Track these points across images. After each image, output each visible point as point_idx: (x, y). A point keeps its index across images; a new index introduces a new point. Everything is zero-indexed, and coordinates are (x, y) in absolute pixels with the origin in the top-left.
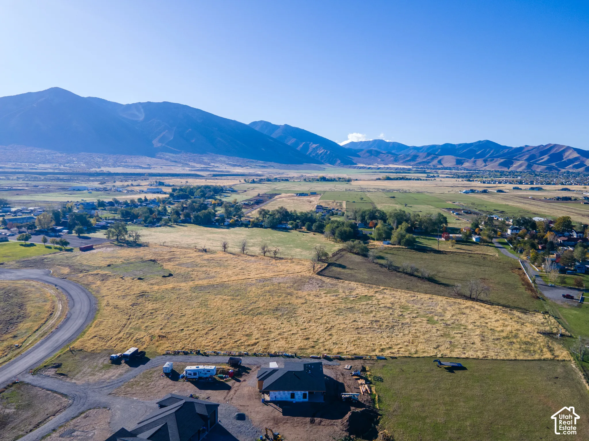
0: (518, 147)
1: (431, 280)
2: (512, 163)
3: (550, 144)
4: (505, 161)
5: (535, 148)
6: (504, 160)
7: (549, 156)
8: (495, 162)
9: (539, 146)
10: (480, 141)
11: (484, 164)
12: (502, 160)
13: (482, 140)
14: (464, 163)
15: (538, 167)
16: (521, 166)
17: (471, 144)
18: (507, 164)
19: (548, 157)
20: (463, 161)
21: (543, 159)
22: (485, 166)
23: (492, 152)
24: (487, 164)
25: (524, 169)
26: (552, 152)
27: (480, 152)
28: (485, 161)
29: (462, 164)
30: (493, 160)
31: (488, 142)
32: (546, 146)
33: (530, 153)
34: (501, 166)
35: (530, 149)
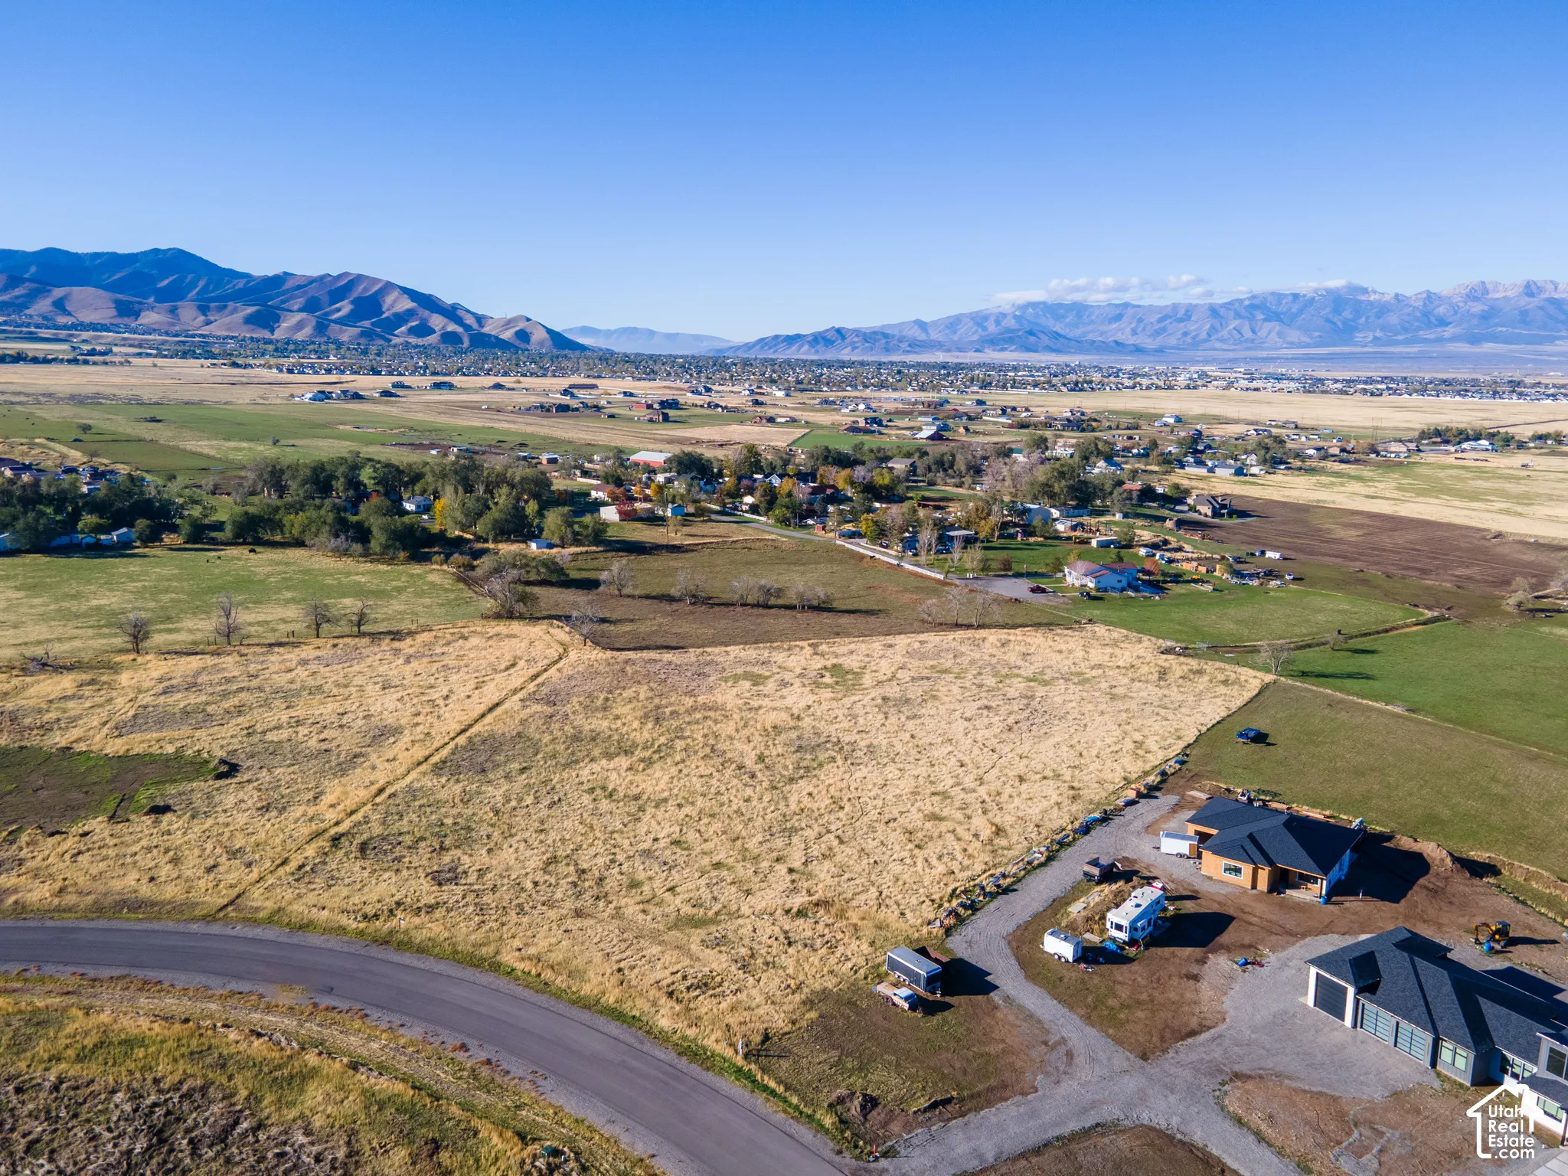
0: (270, 274)
1: (822, 607)
2: (277, 319)
3: (346, 274)
4: (258, 311)
5: (312, 281)
6: (254, 309)
7: (352, 303)
8: (232, 313)
9: (322, 278)
10: (156, 251)
11: (202, 318)
12: (250, 310)
13: (163, 246)
14: (143, 314)
15: (341, 332)
16: (300, 326)
17: (132, 258)
18: (267, 319)
19: (350, 307)
20: (136, 307)
21: (339, 310)
22: (208, 323)
23: (201, 284)
24: (212, 318)
25: (311, 336)
26: (355, 294)
27: (166, 282)
28: (204, 310)
29: (137, 315)
30: (225, 307)
31: (181, 253)
32: (340, 276)
33: (305, 293)
34: (251, 327)
35: (302, 282)
